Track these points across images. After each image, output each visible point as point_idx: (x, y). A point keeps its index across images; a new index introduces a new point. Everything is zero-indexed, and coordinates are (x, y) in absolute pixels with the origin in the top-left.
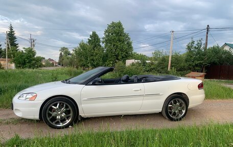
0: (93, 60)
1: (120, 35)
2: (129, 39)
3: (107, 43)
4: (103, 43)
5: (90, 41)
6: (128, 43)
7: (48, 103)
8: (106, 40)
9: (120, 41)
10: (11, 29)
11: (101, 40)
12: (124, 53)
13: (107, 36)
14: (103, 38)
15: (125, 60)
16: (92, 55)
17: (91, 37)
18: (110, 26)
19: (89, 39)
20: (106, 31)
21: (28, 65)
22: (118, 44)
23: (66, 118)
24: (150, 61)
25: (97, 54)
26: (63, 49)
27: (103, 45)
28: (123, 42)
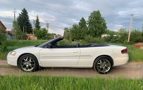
0: (80, 35)
1: (99, 19)
2: (105, 21)
3: (90, 25)
4: (88, 24)
5: (80, 23)
6: (103, 24)
7: (22, 57)
8: (89, 23)
9: (98, 22)
10: (38, 18)
11: (87, 22)
12: (101, 30)
13: (90, 20)
14: (88, 21)
15: (101, 35)
16: (80, 32)
17: (81, 21)
18: (92, 14)
19: (79, 22)
20: (90, 17)
21: (43, 38)
22: (97, 25)
23: (31, 67)
24: (116, 36)
25: (83, 31)
26: (66, 29)
27: (87, 26)
28: (100, 23)
